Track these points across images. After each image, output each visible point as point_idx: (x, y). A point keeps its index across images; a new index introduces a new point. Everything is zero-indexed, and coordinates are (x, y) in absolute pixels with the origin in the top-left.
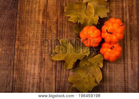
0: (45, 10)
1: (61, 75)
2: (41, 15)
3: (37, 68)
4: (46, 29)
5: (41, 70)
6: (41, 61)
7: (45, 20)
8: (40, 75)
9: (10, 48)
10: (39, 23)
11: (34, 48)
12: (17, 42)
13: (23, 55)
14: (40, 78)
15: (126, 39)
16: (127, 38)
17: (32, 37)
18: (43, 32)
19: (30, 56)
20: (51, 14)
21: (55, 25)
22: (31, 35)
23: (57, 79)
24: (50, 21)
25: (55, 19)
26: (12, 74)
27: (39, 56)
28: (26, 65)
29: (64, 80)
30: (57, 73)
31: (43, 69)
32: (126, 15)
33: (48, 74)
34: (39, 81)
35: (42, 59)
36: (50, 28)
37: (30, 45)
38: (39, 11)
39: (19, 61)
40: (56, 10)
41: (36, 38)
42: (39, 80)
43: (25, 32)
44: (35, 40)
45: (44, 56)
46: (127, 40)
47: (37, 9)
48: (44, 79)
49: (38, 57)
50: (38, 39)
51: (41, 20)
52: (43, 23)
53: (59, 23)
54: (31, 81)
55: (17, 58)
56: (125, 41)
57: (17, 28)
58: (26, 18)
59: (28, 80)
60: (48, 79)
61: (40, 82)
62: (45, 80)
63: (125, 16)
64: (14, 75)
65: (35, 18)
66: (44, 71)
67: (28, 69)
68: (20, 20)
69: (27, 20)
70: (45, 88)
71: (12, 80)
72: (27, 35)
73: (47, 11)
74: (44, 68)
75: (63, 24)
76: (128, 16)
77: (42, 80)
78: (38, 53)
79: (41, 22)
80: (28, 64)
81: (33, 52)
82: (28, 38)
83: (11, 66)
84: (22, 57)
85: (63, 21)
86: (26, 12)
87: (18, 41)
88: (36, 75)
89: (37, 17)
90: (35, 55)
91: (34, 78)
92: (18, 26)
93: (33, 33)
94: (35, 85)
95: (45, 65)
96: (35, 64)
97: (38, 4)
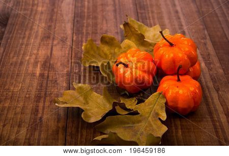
0: (46, 62)
2: (39, 67)
4: (47, 82)
5: (32, 135)
6: (35, 121)
7: (46, 72)
11: (21, 105)
15: (207, 90)
16: (209, 89)
17: (17, 92)
18: (42, 86)
19: (10, 116)
20: (58, 65)
21: (65, 78)
22: (17, 89)
24: (55, 73)
25: (65, 71)
27: (29, 115)
28: (1, 127)
30: (68, 137)
31: (37, 133)
33: (47, 139)
36: (56, 81)
37: (14, 101)
38: (36, 62)
40: (68, 61)
41: (25, 93)
43: (5, 86)
45: (40, 115)
46: (209, 91)
47: (32, 61)
50: (29, 94)
51: (38, 72)
52: (42, 75)
56: (207, 92)
58: (10, 70)
65: (27, 70)
66: (40, 135)
67: (5, 133)
69: (11, 73)
72: (9, 89)
73: (51, 62)
74: (40, 131)
78: (28, 111)
79: (38, 75)
80: (4, 126)
81: (19, 110)
82: (11, 93)
86: (11, 64)
88: (22, 141)
89: (31, 69)
90: (22, 113)
93: (20, 87)
95: (41, 127)
96: (20, 126)
97: (34, 56)
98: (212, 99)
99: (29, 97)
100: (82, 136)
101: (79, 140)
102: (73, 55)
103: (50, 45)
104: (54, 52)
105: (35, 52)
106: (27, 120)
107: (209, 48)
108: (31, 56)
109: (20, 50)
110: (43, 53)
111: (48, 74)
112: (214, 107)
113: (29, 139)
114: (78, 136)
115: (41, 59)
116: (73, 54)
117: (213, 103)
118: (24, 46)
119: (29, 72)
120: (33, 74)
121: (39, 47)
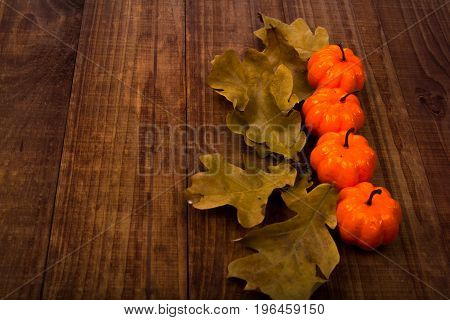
0: (148, 86)
1: (203, 236)
2: (139, 95)
3: (126, 218)
5: (139, 226)
6: (141, 202)
7: (150, 105)
8: (136, 239)
9: (45, 170)
10: (133, 112)
11: (118, 168)
12: (66, 155)
13: (85, 186)
14: (137, 247)
15: (385, 148)
16: (387, 146)
17: (111, 143)
19: (105, 189)
20: (167, 92)
21: (179, 117)
22: (110, 138)
23: (191, 249)
24: (164, 108)
25: (178, 103)
26: (46, 237)
27: (132, 188)
28: (93, 210)
29: (212, 252)
30: (191, 232)
31: (145, 223)
32: (374, 96)
33: (161, 234)
34: (132, 255)
35: (141, 196)
37: (107, 161)
38: (134, 85)
39: (72, 200)
40: (182, 84)
41: (123, 146)
42: (132, 251)
43: (91, 131)
44: (120, 151)
45: (147, 189)
46: (387, 150)
47: (127, 83)
48: (148, 249)
49: (129, 192)
50: (129, 148)
51: (138, 105)
52: (144, 111)
53: (189, 111)
55: (66, 192)
57: (70, 123)
58: (96, 100)
59: (98, 252)
60: (161, 249)
61: (137, 256)
62: (152, 252)
63: (371, 98)
64: (54, 239)
65: (121, 100)
66: (150, 228)
67: (99, 221)
68: (78, 104)
69: (99, 105)
70: (152, 273)
71: (44, 253)
72: (97, 138)
73: (157, 87)
74: (151, 220)
75: (201, 113)
76: (379, 98)
77: (144, 252)
78: (130, 181)
79: (138, 110)
80: (97, 208)
81: (116, 178)
82: (101, 145)
83: (44, 214)
84: (81, 192)
86: (97, 87)
87: (72, 151)
88: (125, 237)
89: (127, 97)
90: (121, 185)
91: (115, 247)
92: (71, 116)
93: (114, 134)
95: (151, 212)
96: (119, 210)
97: (129, 72)
98: (392, 165)
99: (129, 155)
100: (210, 229)
101: (207, 236)
103: (153, 50)
104: (159, 66)
105: (131, 64)
106: (130, 199)
107: (387, 67)
108: (125, 71)
109: (108, 59)
110: (143, 66)
111: (154, 109)
112: (395, 181)
113: (135, 233)
114: (205, 230)
115: (141, 79)
116: (188, 69)
117: (393, 172)
118: (113, 52)
119: (125, 104)
120: (132, 110)
121: (136, 55)
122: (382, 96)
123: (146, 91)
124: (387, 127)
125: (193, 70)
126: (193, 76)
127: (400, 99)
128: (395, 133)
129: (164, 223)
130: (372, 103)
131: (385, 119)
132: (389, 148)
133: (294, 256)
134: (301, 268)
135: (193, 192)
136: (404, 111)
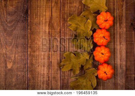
0: (50, 22)
1: (64, 74)
2: (47, 26)
3: (46, 70)
4: (52, 38)
5: (49, 71)
6: (49, 64)
7: (51, 30)
8: (48, 75)
9: (24, 54)
10: (46, 33)
11: (43, 53)
12: (29, 49)
13: (35, 59)
14: (49, 77)
18: (50, 41)
19: (40, 60)
20: (55, 25)
21: (59, 34)
22: (40, 43)
23: (61, 78)
24: (54, 31)
25: (59, 29)
26: (27, 75)
28: (37, 67)
29: (67, 78)
30: (62, 73)
31: (50, 70)
32: (117, 23)
33: (54, 74)
34: (48, 80)
35: (49, 62)
37: (40, 51)
38: (46, 22)
39: (32, 64)
40: (59, 21)
42: (48, 78)
43: (35, 41)
45: (51, 60)
46: (117, 45)
47: (44, 21)
48: (51, 78)
49: (46, 61)
51: (47, 30)
52: (49, 33)
53: (61, 32)
54: (42, 80)
55: (30, 62)
56: (116, 45)
57: (29, 38)
58: (35, 29)
59: (39, 79)
60: (54, 78)
61: (49, 80)
62: (52, 79)
64: (29, 75)
65: (42, 29)
66: (51, 71)
67: (39, 70)
68: (30, 31)
69: (36, 31)
70: (52, 84)
71: (27, 79)
72: (36, 43)
74: (52, 69)
75: (65, 33)
77: (50, 79)
78: (46, 58)
79: (47, 32)
80: (38, 66)
81: (42, 57)
82: (38, 46)
83: (26, 69)
84: (34, 61)
85: (65, 30)
86: (35, 24)
87: (30, 48)
88: (46, 75)
89: (44, 28)
90: (44, 59)
91: (44, 77)
92: (29, 36)
94: (45, 83)
96: (44, 66)
97: (44, 17)
102: (61, 17)
103: (51, 7)
104: (53, 14)
105: (44, 13)
106: (46, 63)
107: (123, 10)
108: (43, 17)
109: (37, 12)
110: (48, 14)
112: (117, 55)
113: (48, 74)
115: (48, 20)
117: (117, 52)
118: (39, 9)
119: (44, 30)
121: (46, 9)
122: (119, 23)
123: (49, 25)
124: (118, 36)
125: (63, 15)
126: (63, 18)
127: (124, 24)
128: (120, 38)
129: (55, 70)
130: (116, 27)
131: (118, 33)
132: (117, 44)
133: (86, 80)
134: (88, 83)
135: (62, 64)
136: (125, 29)
